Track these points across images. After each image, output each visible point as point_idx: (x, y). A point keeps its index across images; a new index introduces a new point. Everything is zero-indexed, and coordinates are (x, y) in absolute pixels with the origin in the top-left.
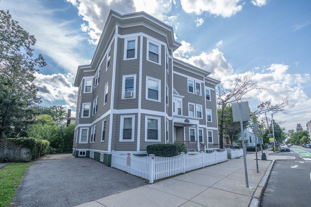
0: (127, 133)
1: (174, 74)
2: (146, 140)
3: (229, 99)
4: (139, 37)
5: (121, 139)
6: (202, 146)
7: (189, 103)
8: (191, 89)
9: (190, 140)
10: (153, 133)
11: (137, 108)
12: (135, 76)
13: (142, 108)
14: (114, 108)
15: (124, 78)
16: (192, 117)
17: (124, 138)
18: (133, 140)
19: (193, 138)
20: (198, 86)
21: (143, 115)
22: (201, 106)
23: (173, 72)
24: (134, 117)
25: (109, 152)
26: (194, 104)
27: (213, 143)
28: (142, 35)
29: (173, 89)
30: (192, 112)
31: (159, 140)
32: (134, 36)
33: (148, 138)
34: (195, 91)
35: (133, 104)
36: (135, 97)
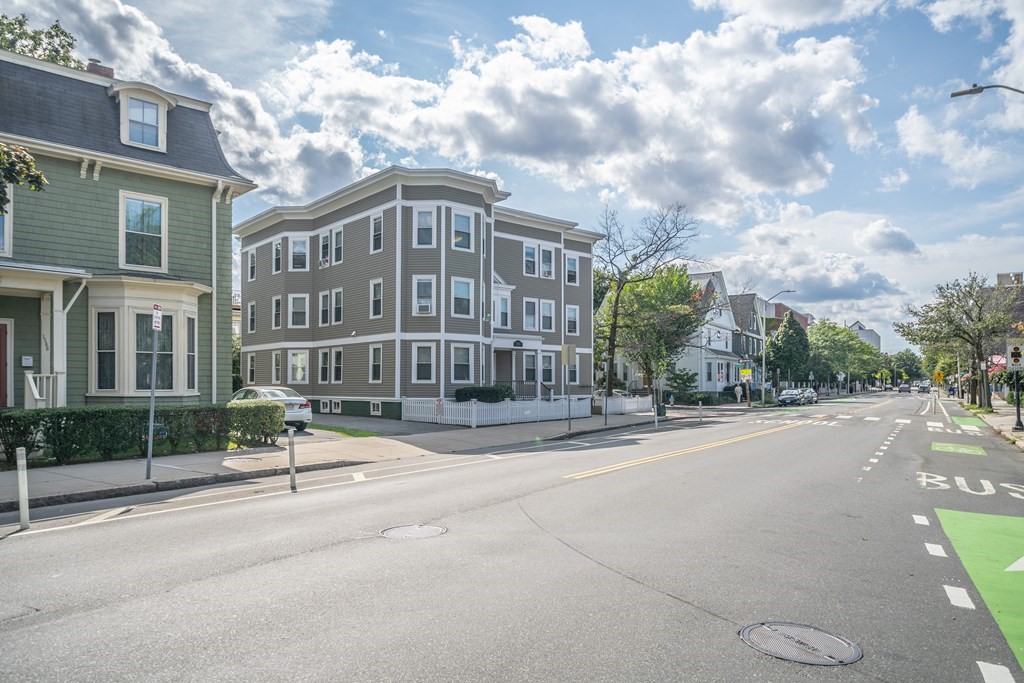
0: (424, 371)
1: (495, 237)
2: (453, 381)
3: (634, 267)
4: (439, 208)
5: (414, 380)
6: (546, 390)
7: (525, 299)
8: (531, 266)
9: (524, 379)
10: (462, 371)
11: (439, 331)
12: (433, 278)
13: (446, 331)
14: (402, 331)
15: (416, 279)
16: (532, 329)
17: (418, 378)
18: (433, 381)
19: (531, 374)
20: (547, 256)
21: (448, 343)
22: (553, 302)
23: (494, 234)
24: (433, 346)
25: (397, 398)
26: (535, 300)
27: (578, 383)
28: (444, 204)
29: (493, 273)
30: (531, 319)
31: (472, 381)
32: (430, 205)
33: (455, 379)
34: (541, 269)
35: (431, 324)
36: (434, 314)
